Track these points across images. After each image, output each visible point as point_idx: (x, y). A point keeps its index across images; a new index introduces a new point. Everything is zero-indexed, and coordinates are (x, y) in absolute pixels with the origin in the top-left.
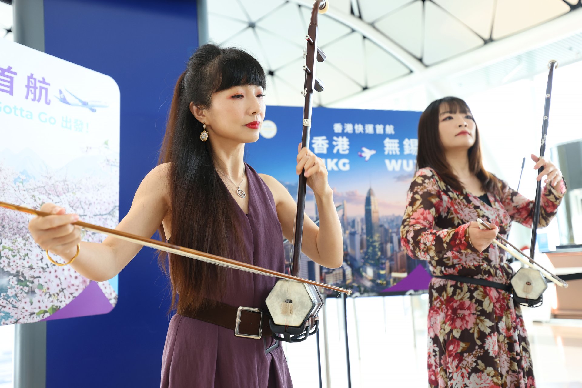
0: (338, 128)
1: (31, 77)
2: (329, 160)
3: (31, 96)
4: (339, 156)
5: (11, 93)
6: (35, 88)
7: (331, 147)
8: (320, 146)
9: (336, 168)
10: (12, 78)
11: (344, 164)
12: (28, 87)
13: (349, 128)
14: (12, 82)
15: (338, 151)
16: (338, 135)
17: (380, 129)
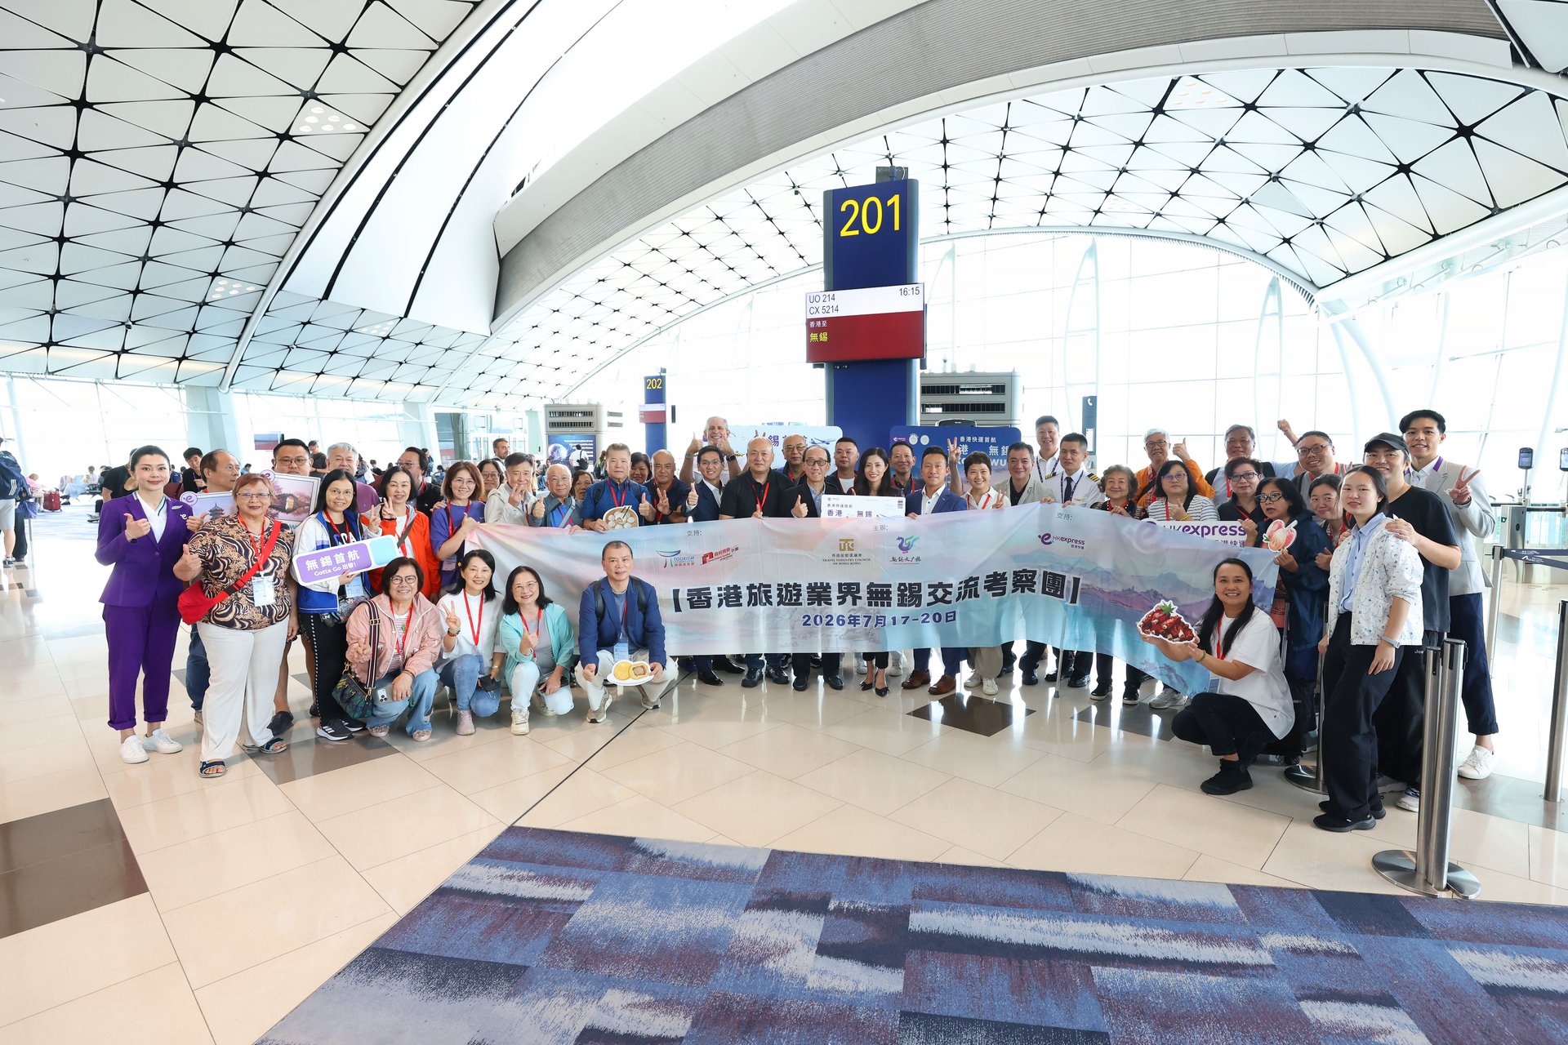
13: (969, 439)
17: (987, 439)
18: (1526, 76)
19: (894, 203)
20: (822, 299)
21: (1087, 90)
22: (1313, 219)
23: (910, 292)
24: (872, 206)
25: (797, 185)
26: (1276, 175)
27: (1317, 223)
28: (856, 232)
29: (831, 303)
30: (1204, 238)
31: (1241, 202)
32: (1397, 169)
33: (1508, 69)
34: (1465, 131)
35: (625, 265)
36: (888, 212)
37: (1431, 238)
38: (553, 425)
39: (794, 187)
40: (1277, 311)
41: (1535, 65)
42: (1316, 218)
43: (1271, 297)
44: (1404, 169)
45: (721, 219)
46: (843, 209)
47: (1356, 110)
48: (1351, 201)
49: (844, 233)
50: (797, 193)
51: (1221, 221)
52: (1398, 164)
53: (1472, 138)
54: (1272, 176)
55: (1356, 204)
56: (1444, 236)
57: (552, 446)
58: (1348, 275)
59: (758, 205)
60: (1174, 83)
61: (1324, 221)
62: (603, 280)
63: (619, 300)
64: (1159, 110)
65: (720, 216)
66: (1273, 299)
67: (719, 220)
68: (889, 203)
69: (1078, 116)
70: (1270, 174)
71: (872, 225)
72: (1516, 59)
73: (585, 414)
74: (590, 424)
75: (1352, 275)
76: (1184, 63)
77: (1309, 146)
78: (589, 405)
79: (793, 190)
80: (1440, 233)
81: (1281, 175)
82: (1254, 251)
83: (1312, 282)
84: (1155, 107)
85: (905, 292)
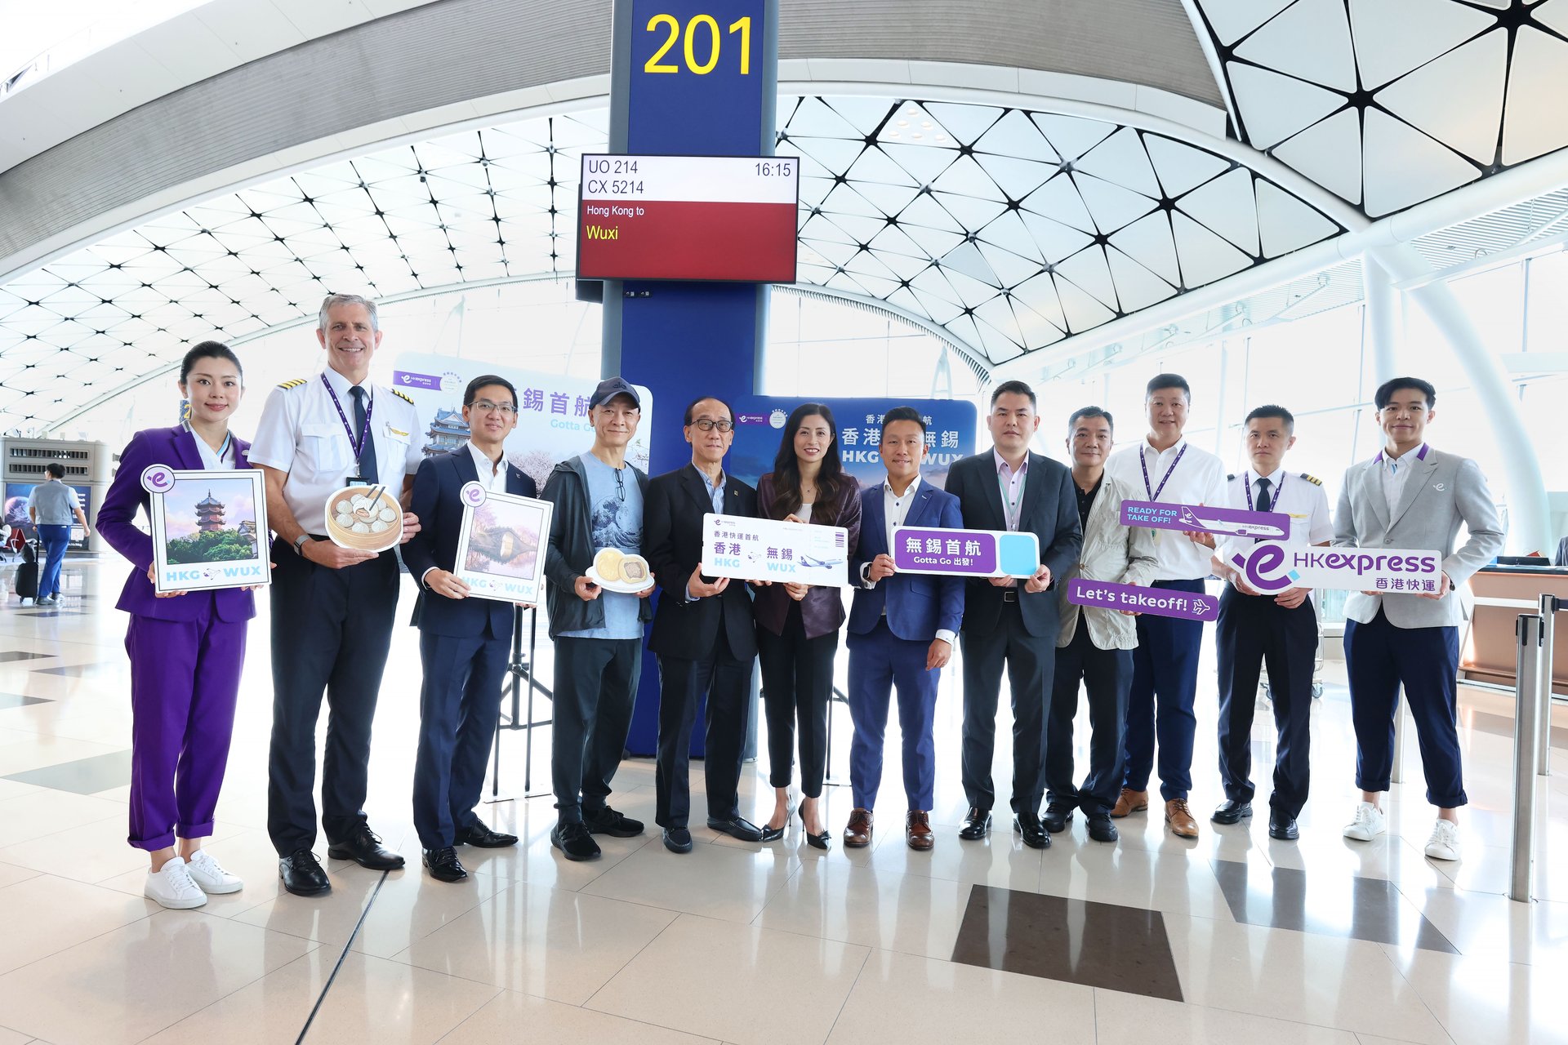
0: (870, 419)
1: (580, 398)
2: (858, 452)
3: (579, 413)
4: (869, 448)
5: (565, 413)
6: (582, 406)
7: (861, 438)
8: (850, 437)
9: (864, 460)
10: (565, 402)
11: (873, 457)
12: (577, 406)
14: (565, 405)
15: (869, 441)
16: (870, 426)
18: (1235, 151)
19: (740, 30)
20: (613, 167)
21: (801, 99)
22: (1000, 289)
23: (775, 171)
24: (703, 29)
25: (424, 169)
26: (973, 235)
27: (1004, 293)
28: (674, 69)
29: (630, 177)
30: (883, 302)
31: (930, 263)
32: (1094, 240)
33: (1221, 140)
34: (1167, 204)
35: (157, 248)
36: (731, 43)
37: (1115, 316)
38: (16, 468)
39: (419, 172)
40: (946, 388)
41: (1246, 141)
42: (1003, 288)
43: (940, 373)
44: (1101, 240)
45: (311, 201)
46: (651, 26)
47: (1067, 169)
48: (1042, 272)
49: (651, 67)
50: (423, 180)
51: (905, 284)
52: (1096, 234)
53: (1173, 212)
54: (969, 236)
55: (1046, 274)
56: (1128, 314)
57: (12, 500)
58: (1026, 351)
59: (366, 190)
60: (895, 107)
61: (1011, 292)
62: (119, 267)
63: (143, 301)
64: (871, 140)
65: (310, 197)
66: (942, 376)
67: (308, 203)
68: (733, 28)
69: (782, 133)
70: (968, 233)
71: (702, 59)
72: (1230, 133)
73: (73, 455)
74: (83, 470)
75: (1030, 352)
76: (911, 84)
77: (1014, 205)
78: (81, 443)
79: (419, 176)
80: (1125, 311)
81: (978, 236)
82: (933, 321)
83: (988, 358)
84: (868, 135)
85: (765, 171)
